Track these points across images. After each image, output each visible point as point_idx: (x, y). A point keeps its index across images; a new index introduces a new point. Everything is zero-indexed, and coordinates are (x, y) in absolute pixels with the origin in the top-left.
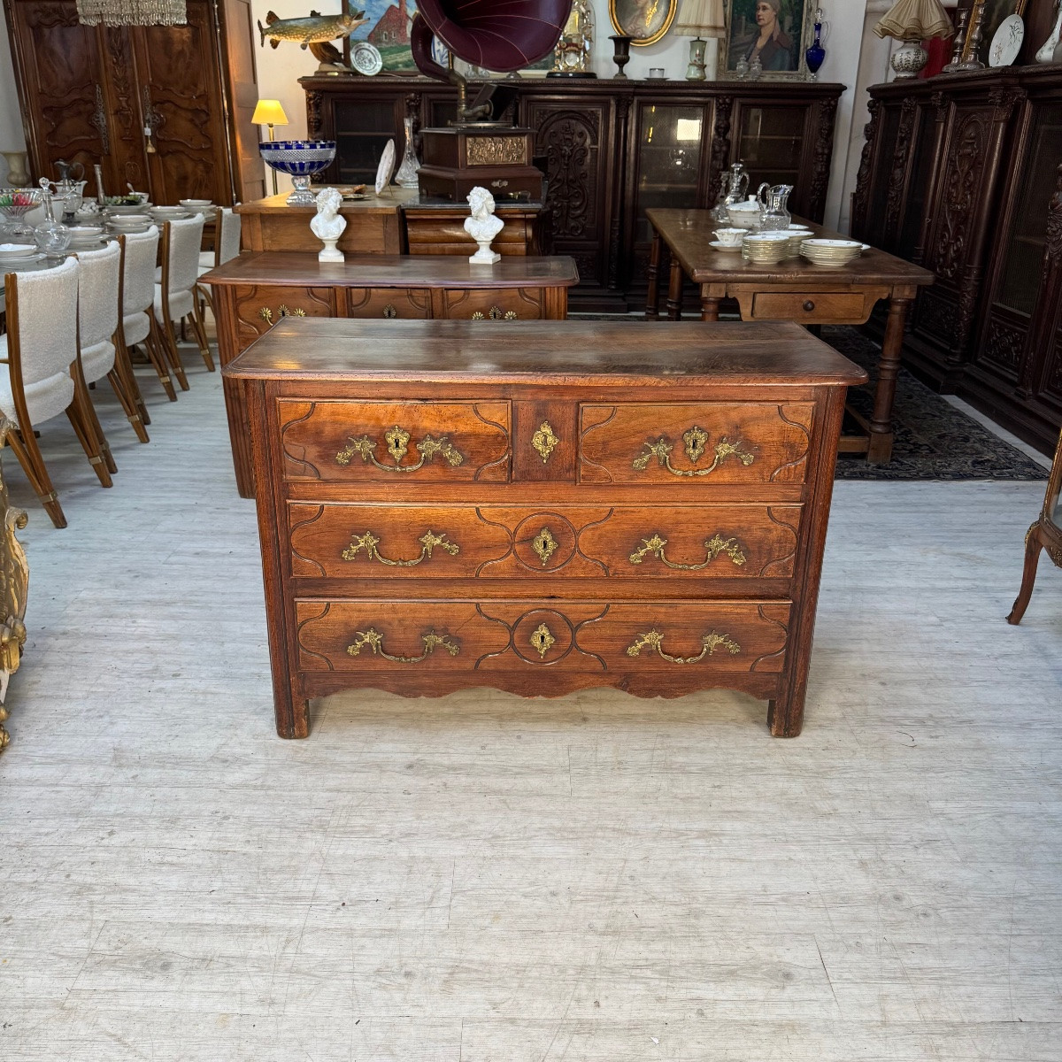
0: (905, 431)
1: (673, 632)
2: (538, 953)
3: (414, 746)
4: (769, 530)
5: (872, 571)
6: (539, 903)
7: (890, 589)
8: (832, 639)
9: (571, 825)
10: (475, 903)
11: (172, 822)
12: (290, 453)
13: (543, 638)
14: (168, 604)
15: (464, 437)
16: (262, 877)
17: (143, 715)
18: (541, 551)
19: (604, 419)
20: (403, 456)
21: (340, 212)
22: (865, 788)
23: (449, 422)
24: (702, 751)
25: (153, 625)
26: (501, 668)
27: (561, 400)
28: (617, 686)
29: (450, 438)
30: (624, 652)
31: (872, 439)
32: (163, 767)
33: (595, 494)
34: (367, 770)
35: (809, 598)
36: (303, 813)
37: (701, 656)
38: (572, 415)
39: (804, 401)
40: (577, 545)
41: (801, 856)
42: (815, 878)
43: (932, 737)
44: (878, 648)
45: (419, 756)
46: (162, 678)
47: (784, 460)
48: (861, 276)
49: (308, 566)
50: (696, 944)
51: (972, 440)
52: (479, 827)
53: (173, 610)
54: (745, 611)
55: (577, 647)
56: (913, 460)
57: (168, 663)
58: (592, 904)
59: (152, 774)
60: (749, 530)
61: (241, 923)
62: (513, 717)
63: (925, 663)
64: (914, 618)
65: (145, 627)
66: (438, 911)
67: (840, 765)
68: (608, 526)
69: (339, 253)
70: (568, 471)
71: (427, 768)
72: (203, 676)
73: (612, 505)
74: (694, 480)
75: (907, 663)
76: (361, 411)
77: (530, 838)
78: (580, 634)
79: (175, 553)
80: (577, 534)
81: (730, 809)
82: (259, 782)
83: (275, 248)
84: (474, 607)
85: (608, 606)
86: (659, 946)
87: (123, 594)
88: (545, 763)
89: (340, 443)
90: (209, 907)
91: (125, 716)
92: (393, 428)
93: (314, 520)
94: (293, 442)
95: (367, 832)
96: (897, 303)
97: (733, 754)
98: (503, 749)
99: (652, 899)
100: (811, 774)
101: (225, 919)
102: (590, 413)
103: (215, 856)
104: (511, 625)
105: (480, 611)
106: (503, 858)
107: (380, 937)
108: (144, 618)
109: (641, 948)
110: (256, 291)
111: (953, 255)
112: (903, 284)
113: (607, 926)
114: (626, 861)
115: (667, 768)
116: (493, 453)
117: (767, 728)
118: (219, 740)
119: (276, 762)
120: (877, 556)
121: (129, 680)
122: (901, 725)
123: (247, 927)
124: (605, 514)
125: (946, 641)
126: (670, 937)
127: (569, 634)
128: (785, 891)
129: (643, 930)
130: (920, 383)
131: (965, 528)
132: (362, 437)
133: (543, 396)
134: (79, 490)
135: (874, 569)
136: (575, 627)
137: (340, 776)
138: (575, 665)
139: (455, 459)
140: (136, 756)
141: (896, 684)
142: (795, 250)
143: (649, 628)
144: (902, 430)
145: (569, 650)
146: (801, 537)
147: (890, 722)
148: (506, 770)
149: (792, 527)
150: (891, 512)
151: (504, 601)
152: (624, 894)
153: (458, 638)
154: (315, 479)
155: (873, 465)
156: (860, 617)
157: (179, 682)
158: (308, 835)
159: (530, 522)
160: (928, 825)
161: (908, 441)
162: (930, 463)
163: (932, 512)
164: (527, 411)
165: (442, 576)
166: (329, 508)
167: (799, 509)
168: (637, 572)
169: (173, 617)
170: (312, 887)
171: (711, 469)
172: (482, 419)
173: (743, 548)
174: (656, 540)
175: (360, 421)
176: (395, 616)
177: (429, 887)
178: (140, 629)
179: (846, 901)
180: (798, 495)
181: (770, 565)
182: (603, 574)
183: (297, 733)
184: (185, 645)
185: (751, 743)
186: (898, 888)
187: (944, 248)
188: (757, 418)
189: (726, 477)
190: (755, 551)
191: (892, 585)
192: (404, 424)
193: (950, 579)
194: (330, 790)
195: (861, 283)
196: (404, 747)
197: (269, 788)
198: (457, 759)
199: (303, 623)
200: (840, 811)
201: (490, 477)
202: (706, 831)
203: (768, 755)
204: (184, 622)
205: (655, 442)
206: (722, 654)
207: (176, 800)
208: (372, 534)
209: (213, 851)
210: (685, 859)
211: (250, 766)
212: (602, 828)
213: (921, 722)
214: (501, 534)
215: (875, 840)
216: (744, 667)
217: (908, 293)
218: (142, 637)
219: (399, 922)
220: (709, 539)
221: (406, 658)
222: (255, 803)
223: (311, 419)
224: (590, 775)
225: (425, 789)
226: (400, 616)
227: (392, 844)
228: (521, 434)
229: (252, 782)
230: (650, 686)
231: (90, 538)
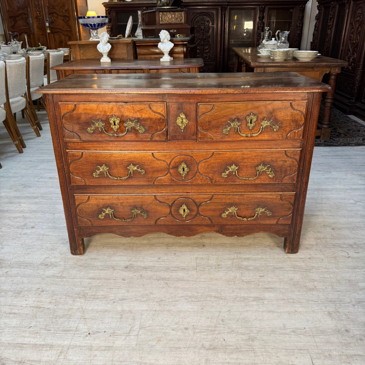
0: (334, 128)
1: (241, 207)
2: (177, 359)
3: (129, 258)
4: (285, 161)
5: (325, 182)
6: (179, 333)
7: (333, 189)
8: (310, 210)
9: (196, 294)
10: (150, 333)
11: (18, 293)
12: (66, 128)
13: (184, 210)
14: (35, 198)
15: (145, 120)
16: (54, 320)
17: (16, 244)
18: (182, 172)
19: (209, 110)
20: (118, 129)
21: (108, 42)
22: (328, 276)
23: (138, 112)
24: (255, 260)
25: (27, 207)
26: (166, 223)
27: (189, 102)
28: (217, 232)
29: (139, 120)
30: (220, 215)
31: (322, 130)
32: (20, 268)
33: (206, 146)
34: (107, 269)
35: (303, 192)
36: (77, 289)
37: (254, 217)
38: (194, 109)
39: (302, 100)
40: (198, 169)
41: (301, 309)
42: (308, 321)
43: (356, 253)
44: (330, 214)
45: (131, 262)
46: (27, 228)
47: (293, 128)
48: (318, 64)
49: (78, 179)
50: (252, 355)
51: (361, 131)
52: (154, 296)
53: (36, 200)
54: (274, 197)
55: (199, 214)
56: (338, 139)
57: (31, 222)
58: (204, 334)
59: (14, 271)
60: (276, 161)
61: (41, 343)
62: (173, 245)
63: (351, 220)
64: (344, 201)
65: (24, 207)
66: (132, 337)
67: (316, 266)
68: (212, 160)
69: (108, 58)
70: (193, 135)
71: (134, 268)
72: (44, 228)
73: (213, 151)
74: (251, 138)
75: (343, 220)
76: (97, 108)
77: (177, 301)
78: (201, 208)
79: (42, 178)
80: (198, 164)
81: (268, 287)
82: (60, 275)
83: (85, 58)
84: (154, 197)
85: (213, 196)
86: (234, 356)
87: (18, 194)
88: (186, 265)
89: (89, 123)
90: (28, 335)
91: (8, 245)
92: (112, 116)
93: (79, 159)
94: (67, 123)
95: (104, 298)
96: (333, 75)
97: (269, 261)
98: (167, 259)
99: (232, 332)
100: (303, 270)
101: (33, 341)
102: (202, 107)
103: (35, 310)
104: (170, 204)
105: (156, 199)
106: (164, 311)
107: (104, 351)
108: (24, 203)
109: (226, 357)
110: (73, 72)
111: (352, 61)
112: (336, 67)
113: (210, 345)
114: (220, 312)
115: (239, 268)
116: (159, 127)
117: (283, 249)
118: (46, 256)
119: (68, 266)
120: (326, 176)
121: (13, 229)
122: (342, 247)
123: (43, 345)
124: (210, 155)
125: (359, 211)
126: (240, 351)
127: (195, 208)
128: (294, 327)
129: (227, 347)
130: (338, 111)
131: (362, 164)
132: (98, 120)
133: (181, 100)
134: (10, 154)
135: (326, 181)
136: (198, 205)
137: (95, 272)
138: (198, 222)
139: (141, 130)
140: (9, 263)
141: (339, 229)
142: (291, 55)
143: (231, 205)
144: (333, 128)
145: (196, 215)
146: (300, 164)
147: (337, 246)
148: (168, 269)
149: (296, 160)
150: (332, 159)
151: (167, 194)
152: (219, 329)
153: (147, 211)
154: (78, 140)
155: (323, 141)
156: (322, 201)
157: (34, 230)
158: (78, 299)
159: (177, 159)
160: (358, 294)
161: (336, 132)
162: (345, 140)
163: (348, 158)
164: (173, 107)
165: (138, 184)
166: (86, 154)
167: (299, 152)
168: (225, 181)
169: (36, 203)
170: (76, 325)
171: (259, 133)
172: (153, 111)
173: (274, 170)
174: (233, 167)
175: (97, 113)
176: (118, 201)
177: (130, 325)
178: (22, 208)
179: (323, 332)
180: (299, 145)
181: (286, 177)
182: (210, 182)
183: (79, 252)
184: (39, 215)
185: (276, 256)
186: (347, 326)
187: (348, 58)
188: (281, 108)
189: (266, 137)
190: (278, 171)
191: (334, 188)
192: (117, 114)
193: (358, 185)
194: (91, 279)
195: (318, 67)
196: (125, 258)
197: (64, 277)
198: (147, 264)
199: (78, 205)
200: (317, 287)
201: (157, 139)
202: (257, 297)
203: (284, 261)
204: (40, 205)
205: (233, 121)
206: (264, 216)
207: (23, 283)
208: (106, 165)
209: (34, 307)
210: (247, 311)
211: (57, 267)
212: (210, 296)
213: (351, 246)
214: (164, 165)
215: (334, 301)
216: (274, 222)
217: (337, 71)
218: (22, 212)
219: (114, 343)
220: (258, 166)
221: (125, 219)
222: (56, 284)
223: (75, 112)
224: (205, 271)
225: (132, 278)
226: (121, 201)
227: (115, 304)
228: (171, 119)
229: (57, 275)
230: (232, 231)
231: (10, 172)
